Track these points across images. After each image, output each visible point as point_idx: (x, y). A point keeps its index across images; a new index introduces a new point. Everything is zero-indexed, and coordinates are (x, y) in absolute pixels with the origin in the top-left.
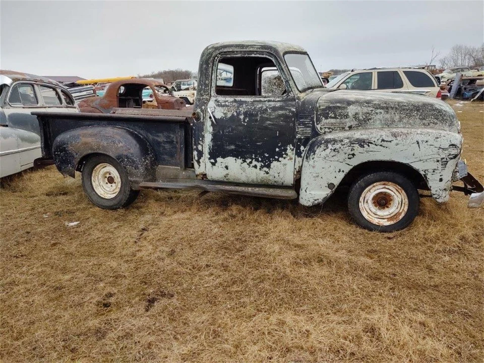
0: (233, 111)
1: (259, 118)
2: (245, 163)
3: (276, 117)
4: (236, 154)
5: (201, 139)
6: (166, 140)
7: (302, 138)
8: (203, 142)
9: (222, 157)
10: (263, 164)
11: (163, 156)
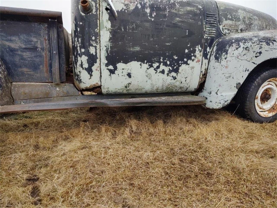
0: (136, 3)
1: (167, 13)
2: (152, 69)
3: (184, 14)
4: (141, 58)
5: (93, 38)
6: (24, 46)
7: (209, 38)
8: (96, 42)
9: (123, 63)
10: (171, 69)
11: (20, 70)
